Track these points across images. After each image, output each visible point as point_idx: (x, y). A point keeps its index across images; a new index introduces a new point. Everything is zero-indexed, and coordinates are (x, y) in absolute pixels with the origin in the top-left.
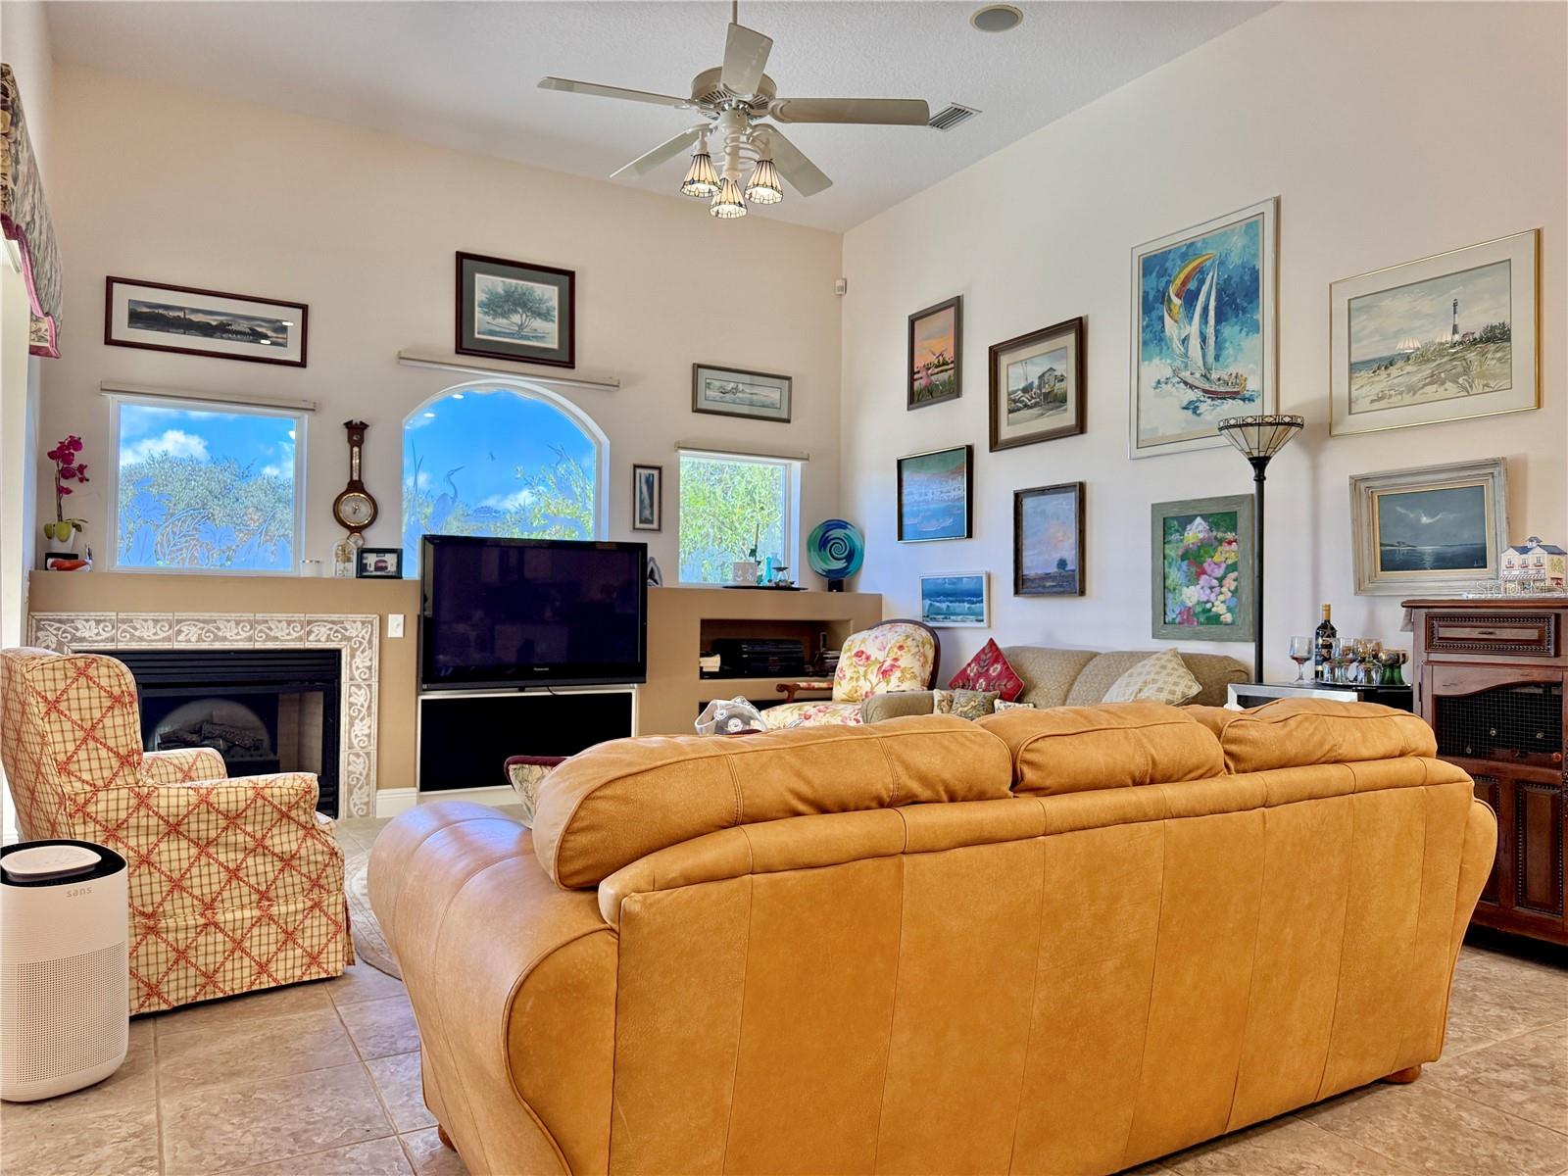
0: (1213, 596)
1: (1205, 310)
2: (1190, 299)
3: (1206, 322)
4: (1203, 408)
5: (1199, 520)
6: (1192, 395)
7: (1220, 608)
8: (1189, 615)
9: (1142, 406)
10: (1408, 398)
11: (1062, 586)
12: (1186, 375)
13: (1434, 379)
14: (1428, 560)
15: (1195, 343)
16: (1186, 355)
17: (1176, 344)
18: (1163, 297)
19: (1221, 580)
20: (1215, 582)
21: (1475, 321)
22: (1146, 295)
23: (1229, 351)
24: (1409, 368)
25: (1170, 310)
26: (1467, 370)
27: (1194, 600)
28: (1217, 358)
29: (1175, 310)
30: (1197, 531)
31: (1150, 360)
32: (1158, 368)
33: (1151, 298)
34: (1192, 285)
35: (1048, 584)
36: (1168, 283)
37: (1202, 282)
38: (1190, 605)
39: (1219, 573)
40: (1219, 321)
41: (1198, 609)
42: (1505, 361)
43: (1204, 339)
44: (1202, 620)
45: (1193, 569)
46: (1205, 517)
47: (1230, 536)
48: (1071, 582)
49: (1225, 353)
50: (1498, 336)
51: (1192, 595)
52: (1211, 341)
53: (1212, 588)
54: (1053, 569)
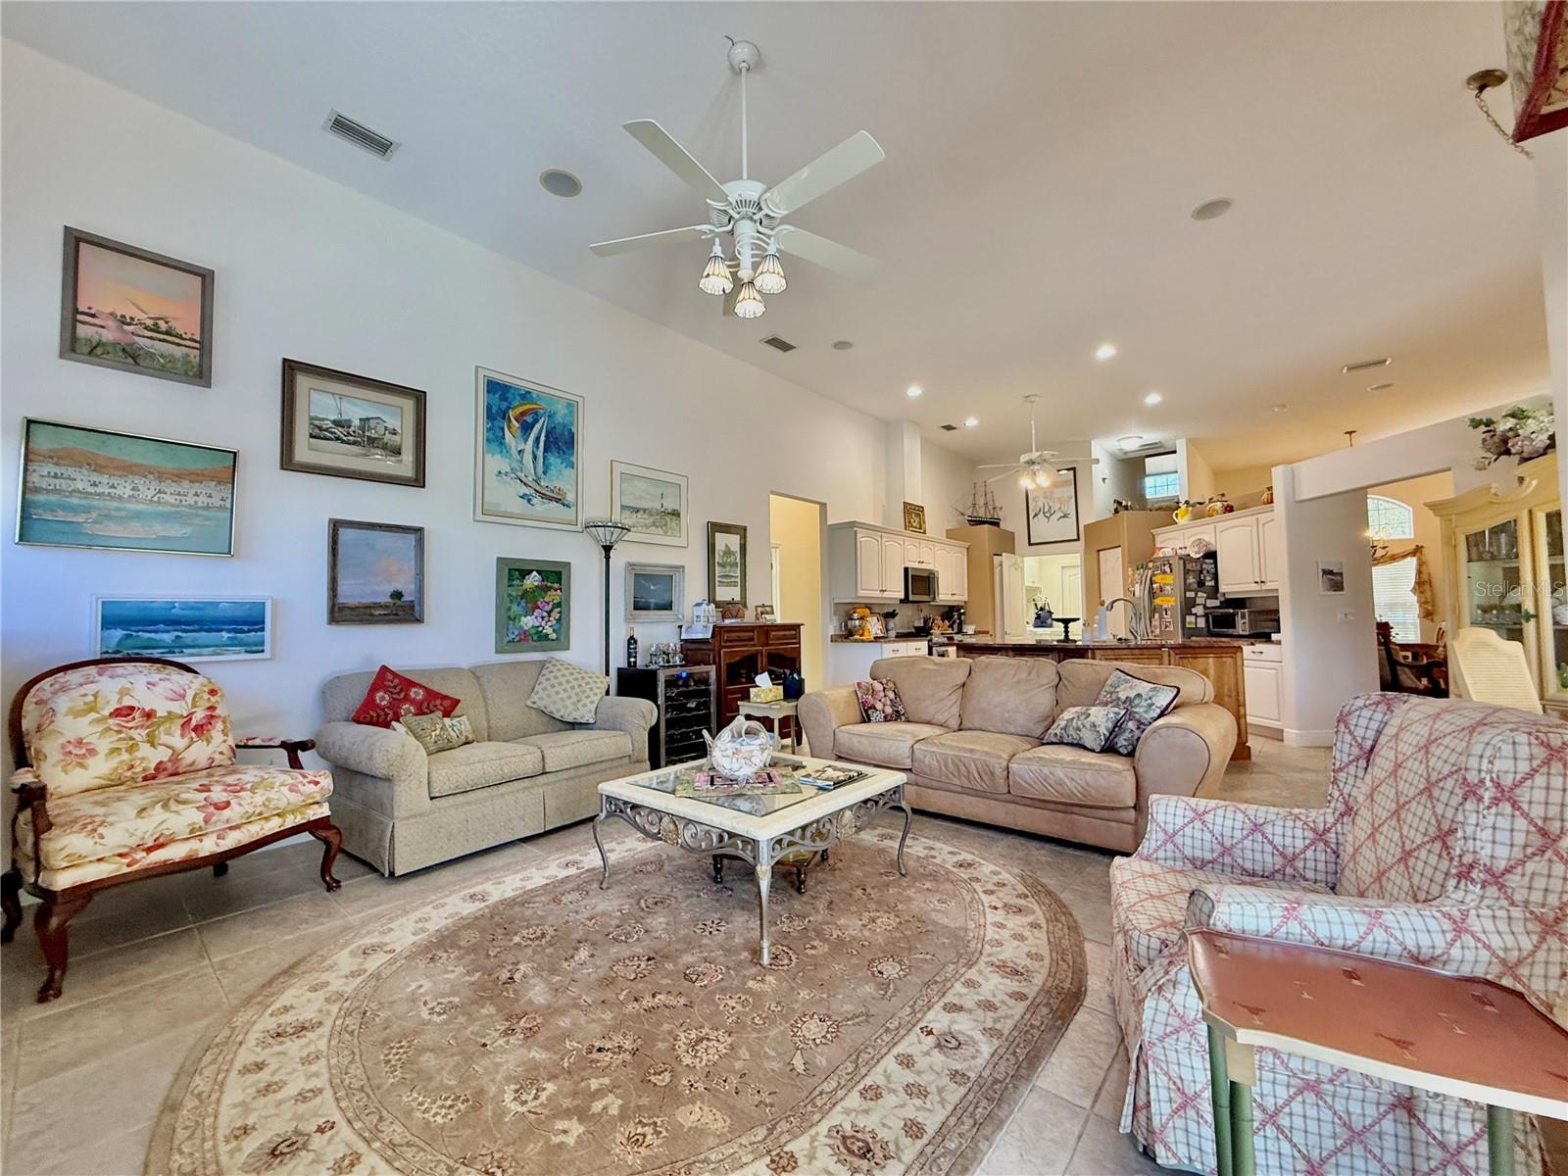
0: (543, 623)
1: (537, 439)
2: (527, 428)
3: (538, 448)
4: (534, 501)
5: (535, 573)
6: (527, 491)
7: (548, 630)
8: (525, 636)
9: (486, 485)
10: (644, 530)
11: (397, 614)
12: (522, 476)
13: (654, 524)
14: (652, 606)
15: (528, 457)
16: (521, 462)
17: (514, 452)
18: (504, 415)
19: (549, 613)
20: (545, 614)
21: (670, 506)
22: (489, 408)
23: (553, 471)
24: (645, 516)
25: (509, 428)
26: (666, 525)
27: (530, 625)
28: (545, 473)
29: (513, 429)
30: (533, 580)
31: (493, 454)
32: (496, 462)
33: (494, 411)
34: (529, 419)
35: (377, 613)
36: (509, 408)
37: (536, 421)
38: (526, 628)
39: (548, 608)
40: (546, 450)
41: (533, 631)
42: (679, 525)
43: (535, 457)
44: (535, 638)
45: (530, 605)
46: (539, 572)
47: (556, 586)
48: (403, 611)
49: (550, 472)
50: (676, 514)
51: (528, 622)
52: (540, 460)
53: (543, 618)
54: (386, 599)
